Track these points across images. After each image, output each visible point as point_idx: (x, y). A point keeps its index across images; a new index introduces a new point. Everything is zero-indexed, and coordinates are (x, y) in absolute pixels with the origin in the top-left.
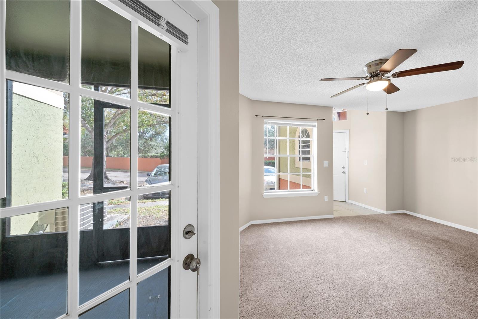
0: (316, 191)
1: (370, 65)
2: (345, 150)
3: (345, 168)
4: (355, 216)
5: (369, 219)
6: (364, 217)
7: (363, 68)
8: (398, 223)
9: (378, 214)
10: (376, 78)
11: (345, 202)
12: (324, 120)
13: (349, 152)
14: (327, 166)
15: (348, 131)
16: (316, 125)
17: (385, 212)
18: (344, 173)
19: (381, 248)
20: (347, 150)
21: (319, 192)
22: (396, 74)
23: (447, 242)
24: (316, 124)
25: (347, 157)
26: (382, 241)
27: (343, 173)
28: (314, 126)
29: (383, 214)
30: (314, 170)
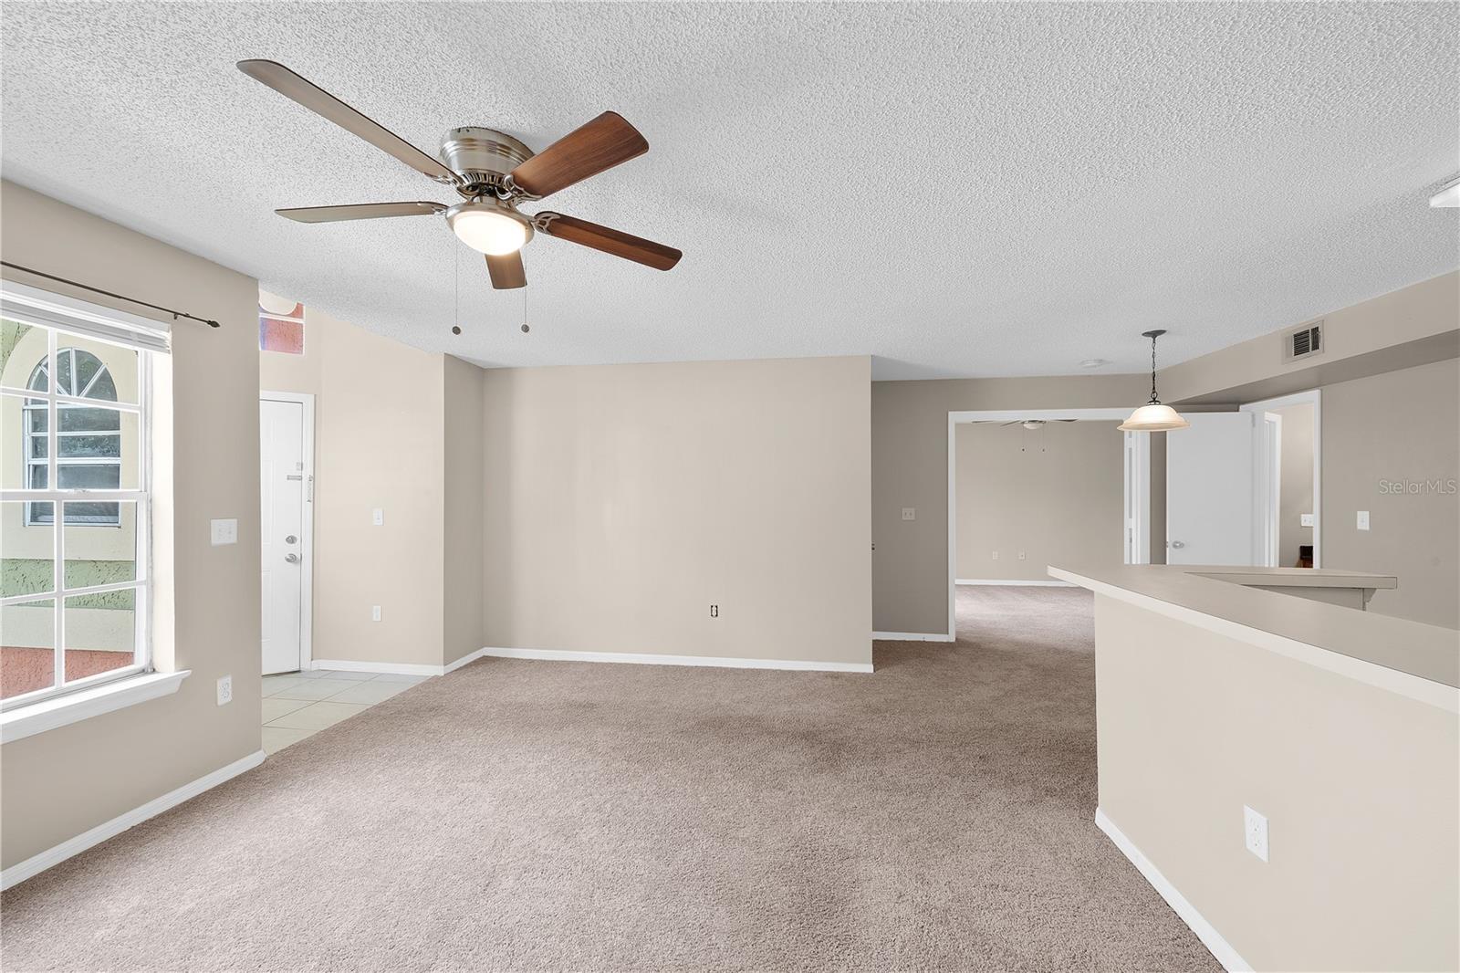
0: (168, 668)
1: (472, 140)
2: (299, 473)
3: (298, 541)
4: (351, 720)
5: (400, 712)
6: (383, 712)
7: (443, 141)
8: (481, 694)
9: (423, 685)
10: (488, 199)
11: (299, 671)
12: (214, 324)
13: (312, 479)
14: (233, 539)
15: (308, 400)
16: (169, 343)
17: (440, 671)
18: (292, 559)
19: (471, 811)
20: (308, 472)
21: (188, 672)
22: (547, 218)
23: (591, 706)
24: (168, 336)
25: (305, 498)
26: (463, 782)
27: (288, 560)
28: (155, 343)
29: (436, 679)
30: (151, 568)
